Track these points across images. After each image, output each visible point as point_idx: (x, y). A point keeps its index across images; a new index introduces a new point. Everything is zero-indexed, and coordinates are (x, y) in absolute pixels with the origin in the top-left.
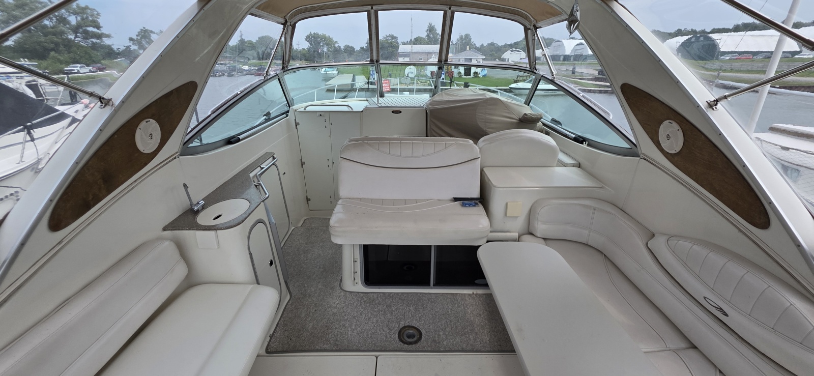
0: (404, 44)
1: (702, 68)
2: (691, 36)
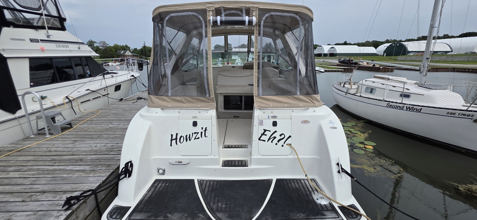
0: (235, 48)
1: (396, 60)
2: (392, 43)
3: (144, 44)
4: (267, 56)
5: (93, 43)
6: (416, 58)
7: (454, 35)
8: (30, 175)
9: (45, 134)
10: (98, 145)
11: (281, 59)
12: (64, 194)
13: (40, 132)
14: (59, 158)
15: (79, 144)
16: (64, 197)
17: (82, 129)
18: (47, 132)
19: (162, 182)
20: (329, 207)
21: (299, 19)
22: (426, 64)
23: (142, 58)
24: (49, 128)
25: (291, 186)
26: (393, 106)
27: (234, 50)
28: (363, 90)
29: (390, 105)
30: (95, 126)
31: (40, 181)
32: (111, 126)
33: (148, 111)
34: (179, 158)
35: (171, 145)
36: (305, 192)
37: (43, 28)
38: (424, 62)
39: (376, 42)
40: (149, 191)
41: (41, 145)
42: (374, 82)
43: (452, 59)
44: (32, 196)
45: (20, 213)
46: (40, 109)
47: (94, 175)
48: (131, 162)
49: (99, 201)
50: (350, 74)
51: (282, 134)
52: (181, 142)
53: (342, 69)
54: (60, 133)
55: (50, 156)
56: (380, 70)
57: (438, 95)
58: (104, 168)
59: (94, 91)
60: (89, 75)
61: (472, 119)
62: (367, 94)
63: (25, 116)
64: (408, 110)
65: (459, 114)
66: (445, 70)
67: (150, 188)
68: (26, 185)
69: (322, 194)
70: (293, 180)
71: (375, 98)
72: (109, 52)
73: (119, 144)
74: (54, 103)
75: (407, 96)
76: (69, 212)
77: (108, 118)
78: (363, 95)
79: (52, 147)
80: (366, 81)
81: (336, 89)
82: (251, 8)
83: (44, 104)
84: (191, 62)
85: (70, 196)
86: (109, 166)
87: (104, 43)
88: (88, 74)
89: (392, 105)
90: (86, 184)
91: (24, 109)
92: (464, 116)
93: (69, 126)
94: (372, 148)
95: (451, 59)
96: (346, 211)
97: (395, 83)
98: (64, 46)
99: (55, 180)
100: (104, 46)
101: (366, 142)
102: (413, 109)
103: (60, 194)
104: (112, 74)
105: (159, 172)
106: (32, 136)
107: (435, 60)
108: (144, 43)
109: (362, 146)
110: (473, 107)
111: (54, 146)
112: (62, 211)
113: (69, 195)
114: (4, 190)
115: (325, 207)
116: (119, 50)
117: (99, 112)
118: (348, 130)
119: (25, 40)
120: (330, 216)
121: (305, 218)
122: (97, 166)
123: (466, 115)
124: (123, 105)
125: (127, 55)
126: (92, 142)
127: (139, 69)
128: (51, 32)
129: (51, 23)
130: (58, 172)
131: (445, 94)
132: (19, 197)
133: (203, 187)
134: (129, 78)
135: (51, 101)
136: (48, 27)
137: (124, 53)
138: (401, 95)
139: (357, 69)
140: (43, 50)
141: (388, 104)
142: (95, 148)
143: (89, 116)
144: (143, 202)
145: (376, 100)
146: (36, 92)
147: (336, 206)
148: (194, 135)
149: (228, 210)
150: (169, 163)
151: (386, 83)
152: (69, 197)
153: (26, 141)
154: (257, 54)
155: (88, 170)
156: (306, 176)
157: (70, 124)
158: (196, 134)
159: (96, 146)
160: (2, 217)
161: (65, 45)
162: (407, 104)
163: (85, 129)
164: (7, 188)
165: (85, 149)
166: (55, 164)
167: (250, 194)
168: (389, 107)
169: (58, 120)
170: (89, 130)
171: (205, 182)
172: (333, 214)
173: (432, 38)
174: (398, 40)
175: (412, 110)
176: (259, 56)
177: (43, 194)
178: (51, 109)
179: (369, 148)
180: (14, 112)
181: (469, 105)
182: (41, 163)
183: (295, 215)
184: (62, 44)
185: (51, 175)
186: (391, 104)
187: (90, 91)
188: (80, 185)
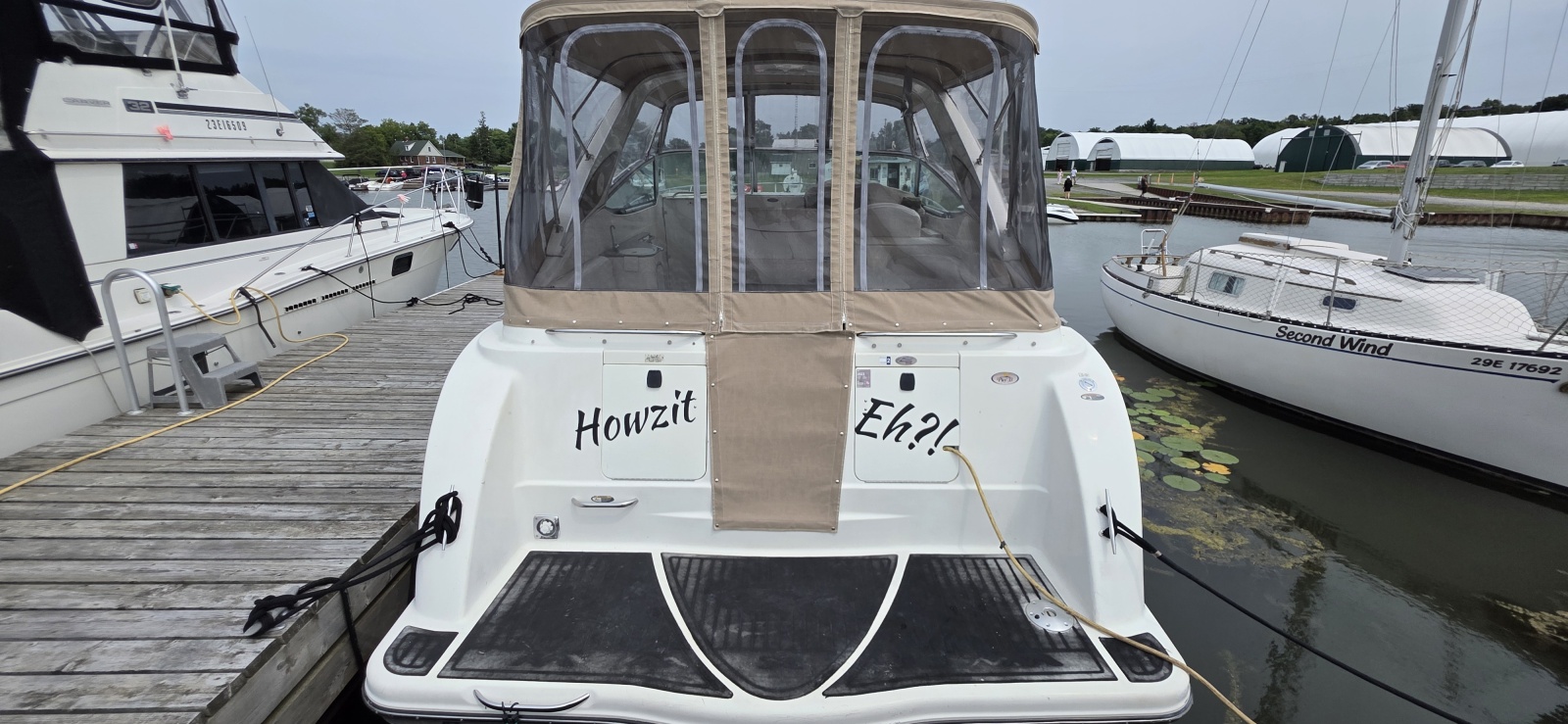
0: (782, 137)
1: (1318, 184)
2: (1307, 128)
3: (482, 122)
4: (887, 166)
5: (314, 115)
6: (1387, 178)
7: (1519, 104)
8: (137, 530)
9: (176, 406)
10: (345, 444)
11: (927, 174)
12: (247, 590)
13: (161, 399)
14: (227, 480)
15: (285, 440)
16: (249, 599)
17: (292, 392)
18: (182, 399)
19: (549, 560)
20: (1073, 640)
21: (992, 46)
22: (1416, 197)
23: (474, 166)
24: (187, 387)
25: (954, 579)
26: (1299, 337)
27: (778, 144)
28: (1203, 282)
29: (1287, 332)
30: (331, 383)
31: (170, 551)
32: (382, 384)
33: (503, 338)
34: (604, 485)
35: (578, 446)
36: (998, 595)
37: (165, 64)
38: (1406, 192)
39: (1254, 125)
40: (510, 586)
41: (165, 439)
42: (1240, 257)
43: (1506, 183)
44: (148, 593)
45: (116, 644)
46: (161, 327)
47: (338, 534)
48: (454, 494)
49: (354, 614)
50: (1163, 229)
51: (931, 415)
52: (611, 436)
53: (1135, 211)
54: (223, 405)
55: (195, 475)
56: (1264, 216)
57: (1447, 301)
58: (366, 515)
59: (326, 274)
60: (311, 219)
61: (1553, 381)
62: (1216, 294)
63: (112, 348)
64: (1347, 348)
65: (1514, 364)
66: (1484, 222)
67: (514, 579)
68: (127, 559)
69: (1053, 602)
70: (963, 558)
71: (1241, 309)
72: (367, 145)
73: (410, 443)
74: (202, 308)
75: (1347, 304)
76: (265, 644)
77: (373, 360)
78: (1201, 300)
79: (201, 446)
80: (1213, 252)
81: (1115, 277)
82: (839, 10)
83: (171, 312)
84: (636, 182)
85: (265, 596)
86: (381, 507)
87: (350, 114)
88: (307, 217)
89: (1293, 333)
90: (314, 563)
91: (111, 326)
92: (1528, 370)
93: (250, 382)
94: (1224, 471)
95: (1504, 184)
96: (1127, 652)
97: (1307, 259)
98: (230, 123)
99: (218, 548)
100: (348, 127)
101: (1206, 454)
102: (1363, 345)
103: (235, 591)
104: (384, 219)
105: (541, 530)
106: (137, 412)
107: (1451, 187)
108: (481, 118)
109: (1193, 464)
110: (1560, 343)
111: (206, 445)
112: (244, 640)
113: (263, 594)
114: (59, 573)
115: (1060, 639)
116: (399, 139)
117: (342, 339)
118: (1147, 412)
119: (108, 103)
120: (1076, 665)
121: (998, 671)
122: (343, 506)
123: (1535, 369)
124: (418, 318)
125: (424, 157)
126: (325, 433)
127: (471, 204)
128: (191, 78)
129: (189, 49)
130: (222, 523)
131: (1471, 297)
132: (106, 595)
133: (681, 577)
134: (439, 231)
135: (192, 301)
136: (181, 62)
137: (417, 149)
138: (1326, 302)
139: (1185, 214)
140: (165, 137)
141: (1283, 329)
142: (336, 452)
143: (313, 353)
144: (493, 620)
145: (1244, 314)
146: (147, 272)
147: (1094, 637)
148: (653, 416)
149: (759, 644)
150: (573, 500)
151: (1278, 260)
152: (262, 598)
153: (119, 426)
154: (854, 158)
155: (317, 518)
156: (1003, 545)
157: (253, 376)
158: (659, 412)
159: (338, 448)
160: (61, 653)
161: (235, 120)
162: (1345, 331)
163: (301, 391)
164: (70, 569)
165: (306, 455)
166: (213, 500)
167: (829, 600)
168: (1285, 338)
169: (216, 364)
170: (314, 396)
171: (684, 562)
172: (1086, 662)
173: (1438, 111)
174: (1327, 117)
175: (1360, 350)
176: (859, 166)
177: (180, 589)
178: (193, 327)
179: (1217, 473)
180: (78, 335)
181: (1547, 336)
182: (169, 495)
183: (967, 662)
184: (225, 119)
185: (204, 532)
186: (1291, 327)
187: (315, 273)
188: (295, 563)
